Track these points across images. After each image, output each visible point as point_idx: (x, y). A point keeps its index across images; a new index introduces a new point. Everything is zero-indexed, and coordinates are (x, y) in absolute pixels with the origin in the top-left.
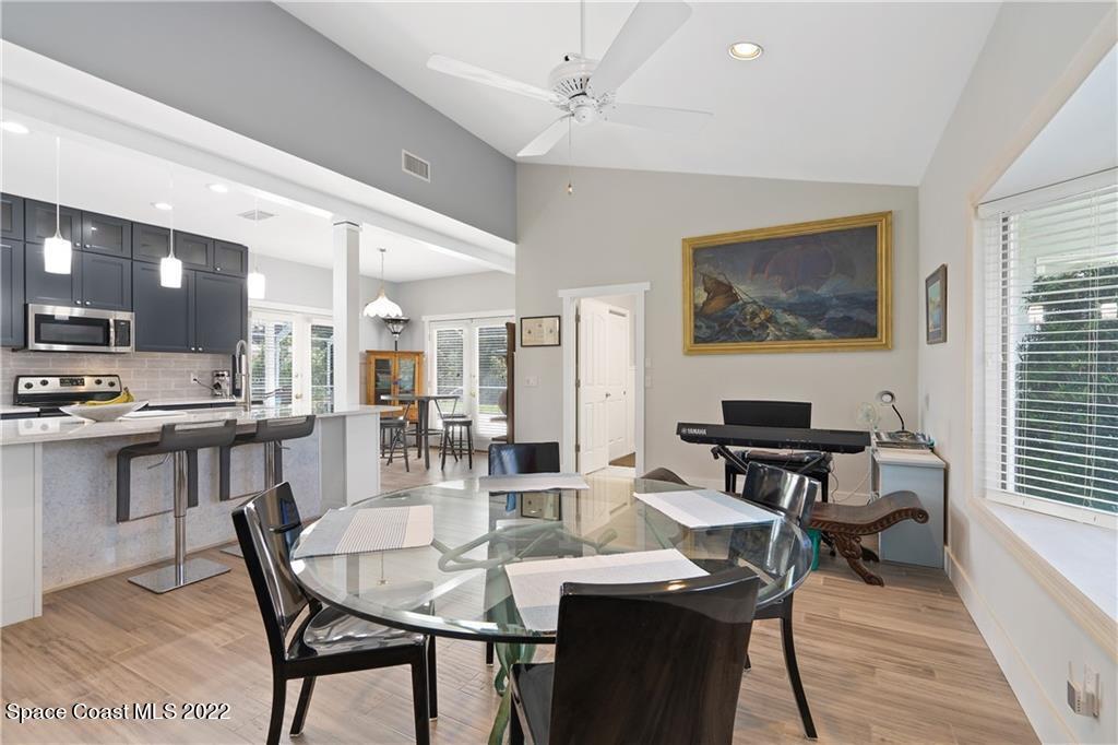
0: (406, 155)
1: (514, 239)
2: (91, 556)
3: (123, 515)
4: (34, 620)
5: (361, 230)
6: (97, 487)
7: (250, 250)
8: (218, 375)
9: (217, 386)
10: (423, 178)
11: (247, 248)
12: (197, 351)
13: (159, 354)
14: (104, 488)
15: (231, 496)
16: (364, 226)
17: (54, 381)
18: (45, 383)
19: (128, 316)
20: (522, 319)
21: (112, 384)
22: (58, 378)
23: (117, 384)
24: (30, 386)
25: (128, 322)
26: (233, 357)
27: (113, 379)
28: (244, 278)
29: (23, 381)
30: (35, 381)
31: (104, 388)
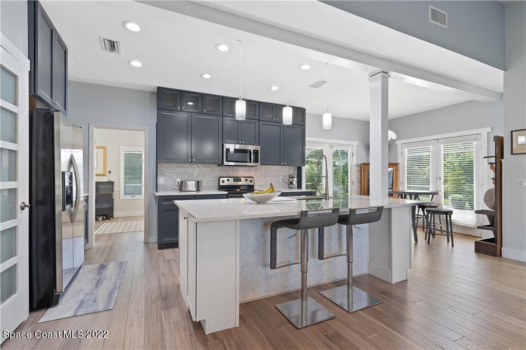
0: (432, 9)
1: (504, 68)
2: (257, 284)
3: (273, 266)
4: (235, 328)
5: (390, 76)
6: (259, 243)
7: (307, 111)
8: (292, 177)
9: (291, 183)
10: (442, 26)
11: (305, 109)
12: (284, 165)
13: (268, 166)
14: (262, 244)
15: (324, 257)
16: (392, 73)
17: (231, 180)
18: (228, 180)
19: (258, 148)
20: (512, 132)
21: (251, 181)
22: (232, 178)
23: (253, 182)
24: (223, 182)
25: (258, 151)
26: (298, 167)
27: (251, 179)
28: (304, 125)
29: (222, 179)
30: (225, 179)
31: (248, 183)
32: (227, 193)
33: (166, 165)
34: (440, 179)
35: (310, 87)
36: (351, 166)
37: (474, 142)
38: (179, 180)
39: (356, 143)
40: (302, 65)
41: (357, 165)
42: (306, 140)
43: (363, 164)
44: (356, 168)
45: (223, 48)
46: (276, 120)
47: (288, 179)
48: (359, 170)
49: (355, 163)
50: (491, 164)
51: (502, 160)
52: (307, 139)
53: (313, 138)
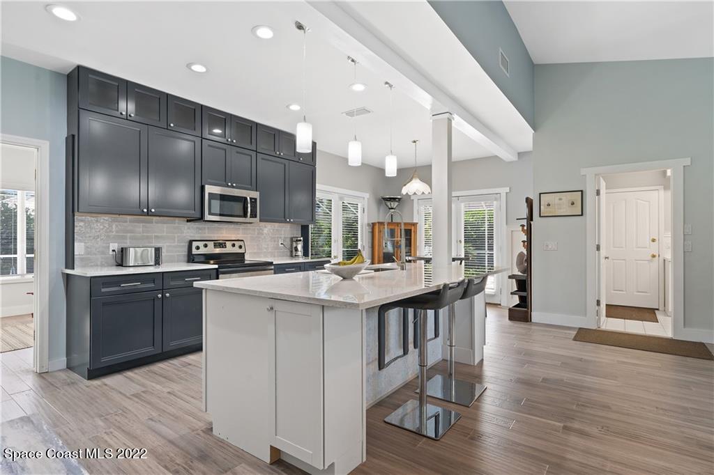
0: (501, 53)
1: (534, 128)
5: (454, 119)
8: (296, 240)
9: (295, 249)
10: (507, 73)
11: (316, 143)
13: (263, 224)
17: (211, 244)
18: (206, 246)
19: (256, 195)
20: (540, 194)
21: (240, 247)
22: (213, 242)
23: (243, 247)
24: (198, 248)
25: (256, 199)
26: (302, 226)
27: (241, 243)
28: (314, 166)
29: (195, 244)
30: (201, 244)
31: (236, 250)
32: (216, 266)
33: (90, 218)
34: (460, 241)
35: (344, 114)
36: (362, 226)
37: (495, 202)
38: (115, 246)
39: (367, 195)
40: (353, 84)
41: (368, 225)
42: (317, 188)
43: (379, 223)
44: (367, 227)
45: (265, 33)
46: (280, 154)
47: (289, 243)
48: (371, 230)
49: (366, 222)
50: (523, 226)
51: (532, 222)
52: (318, 186)
53: (325, 186)
